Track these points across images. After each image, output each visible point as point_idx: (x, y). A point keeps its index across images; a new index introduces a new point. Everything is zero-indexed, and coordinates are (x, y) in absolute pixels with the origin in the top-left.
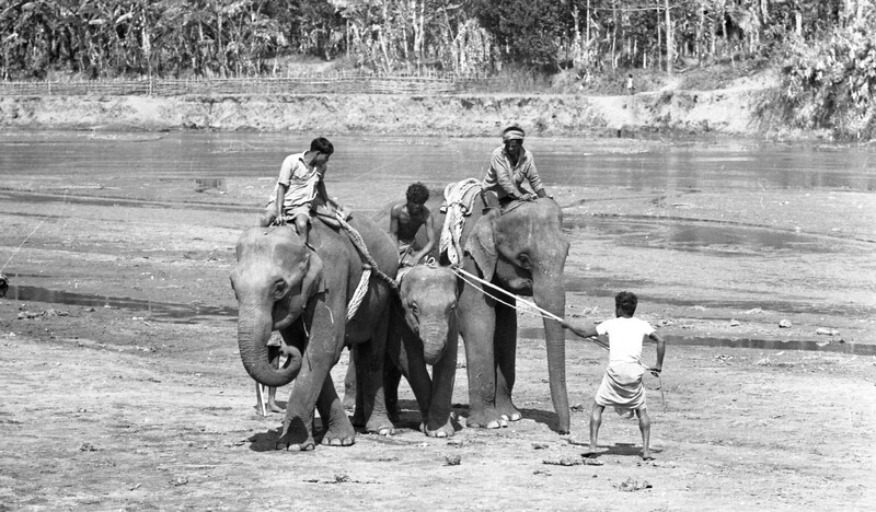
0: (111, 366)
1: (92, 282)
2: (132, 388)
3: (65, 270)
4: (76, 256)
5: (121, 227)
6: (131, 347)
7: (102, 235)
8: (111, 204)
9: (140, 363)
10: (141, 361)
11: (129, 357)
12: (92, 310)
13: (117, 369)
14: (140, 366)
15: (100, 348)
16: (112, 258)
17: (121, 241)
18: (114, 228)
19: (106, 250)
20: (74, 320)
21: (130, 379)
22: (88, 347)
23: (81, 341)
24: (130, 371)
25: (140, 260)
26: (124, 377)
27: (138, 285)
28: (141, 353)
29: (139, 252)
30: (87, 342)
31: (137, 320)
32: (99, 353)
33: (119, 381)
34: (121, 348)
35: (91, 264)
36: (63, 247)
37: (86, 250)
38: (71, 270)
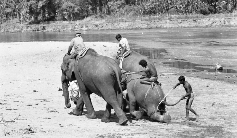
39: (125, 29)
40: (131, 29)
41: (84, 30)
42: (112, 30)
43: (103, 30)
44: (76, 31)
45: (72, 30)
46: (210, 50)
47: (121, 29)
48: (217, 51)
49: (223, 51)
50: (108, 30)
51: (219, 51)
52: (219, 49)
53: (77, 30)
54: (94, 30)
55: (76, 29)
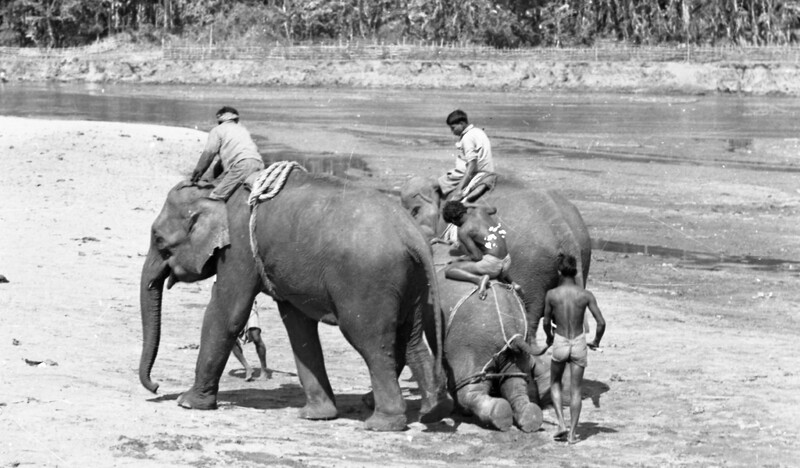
0: (640, 307)
1: (628, 231)
2: (659, 327)
3: (602, 220)
4: (613, 207)
5: (657, 183)
6: (660, 291)
7: (638, 190)
8: (647, 161)
9: (667, 305)
10: (668, 303)
11: (658, 299)
12: (626, 257)
13: (646, 309)
14: (666, 308)
15: (632, 291)
16: (645, 210)
17: (657, 195)
18: (650, 182)
19: (642, 202)
20: (609, 265)
21: (658, 319)
22: (620, 289)
23: (615, 284)
24: (662, 313)
25: (671, 212)
26: (652, 317)
27: (669, 235)
28: (668, 296)
29: (671, 205)
30: (621, 285)
31: (667, 265)
32: (631, 296)
33: (647, 320)
34: (650, 291)
35: (627, 216)
36: (602, 199)
37: (623, 202)
38: (609, 221)
39: (231, 85)
40: (250, 86)
41: (89, 82)
42: (184, 84)
43: (157, 83)
44: (64, 82)
45: (48, 78)
46: (512, 169)
47: (218, 85)
48: (534, 173)
49: (556, 174)
50: (171, 83)
51: (543, 173)
52: (542, 167)
53: (68, 79)
54: (123, 83)
55: (63, 78)
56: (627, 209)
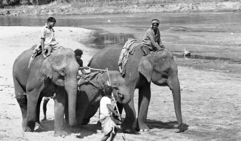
0: (218, 76)
1: (213, 53)
2: (224, 82)
3: (206, 50)
4: (209, 46)
5: (221, 38)
6: (224, 71)
7: (216, 40)
8: (219, 32)
9: (226, 75)
10: (226, 74)
11: (223, 73)
12: (213, 61)
13: (220, 77)
14: (226, 76)
15: (216, 71)
16: (218, 47)
17: (222, 42)
18: (220, 38)
19: (218, 44)
20: (208, 64)
21: (223, 79)
22: (212, 71)
23: (210, 69)
24: (224, 77)
25: (226, 47)
26: (222, 79)
27: (226, 54)
28: (227, 72)
29: (226, 45)
30: (212, 69)
31: (226, 63)
32: (215, 73)
33: (220, 80)
34: (221, 71)
35: (213, 48)
36: (205, 44)
37: (212, 44)
38: (208, 50)
39: (92, 14)
40: (98, 14)
41: (49, 15)
42: (78, 14)
43: (70, 15)
44: (42, 15)
45: (37, 14)
46: (177, 36)
47: (88, 14)
48: (185, 37)
49: (192, 37)
50: (74, 14)
51: (187, 37)
52: (187, 35)
53: (43, 14)
54: (59, 15)
55: (42, 14)
56: (213, 47)
